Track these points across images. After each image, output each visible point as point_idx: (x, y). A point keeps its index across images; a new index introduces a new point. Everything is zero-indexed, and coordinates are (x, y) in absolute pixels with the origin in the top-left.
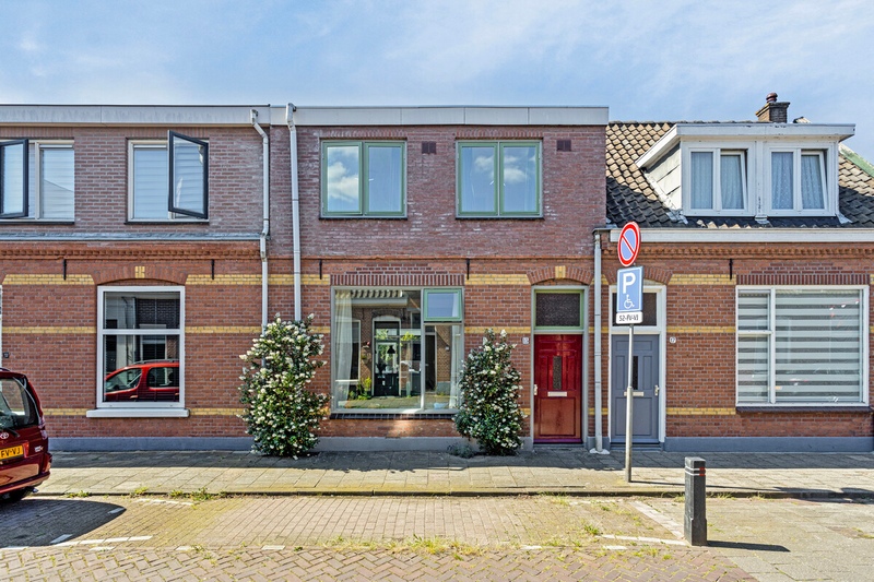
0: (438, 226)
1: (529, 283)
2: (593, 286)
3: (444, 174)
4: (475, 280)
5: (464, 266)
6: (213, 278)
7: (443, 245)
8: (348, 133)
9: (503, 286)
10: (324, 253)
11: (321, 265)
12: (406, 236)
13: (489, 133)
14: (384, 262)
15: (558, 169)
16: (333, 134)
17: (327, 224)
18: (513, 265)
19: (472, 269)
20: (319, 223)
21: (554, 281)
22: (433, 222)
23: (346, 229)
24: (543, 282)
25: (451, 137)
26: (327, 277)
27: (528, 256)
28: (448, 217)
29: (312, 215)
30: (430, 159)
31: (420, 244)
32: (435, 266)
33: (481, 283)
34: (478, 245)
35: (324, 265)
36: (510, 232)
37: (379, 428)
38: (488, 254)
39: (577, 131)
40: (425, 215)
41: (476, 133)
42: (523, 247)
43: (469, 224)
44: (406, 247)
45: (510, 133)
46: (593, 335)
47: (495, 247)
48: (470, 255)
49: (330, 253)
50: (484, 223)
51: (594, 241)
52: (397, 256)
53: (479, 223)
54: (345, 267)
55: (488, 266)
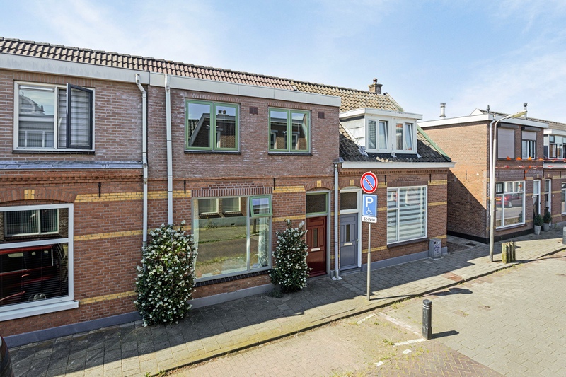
0: (258, 158)
1: (304, 191)
2: (334, 191)
3: (262, 127)
4: (278, 190)
5: (272, 182)
6: (100, 196)
7: (261, 170)
8: (204, 96)
9: (292, 193)
10: (187, 176)
11: (185, 184)
12: (240, 165)
13: (286, 104)
14: (226, 181)
15: (319, 128)
16: (194, 95)
17: (190, 156)
18: (297, 181)
19: (276, 184)
20: (185, 156)
21: (316, 188)
22: (256, 156)
23: (203, 160)
24: (310, 190)
25: (266, 105)
26: (189, 192)
27: (305, 176)
28: (264, 153)
29: (179, 150)
30: (254, 118)
31: (248, 170)
32: (256, 183)
33: (281, 192)
34: (280, 170)
35: (187, 184)
36: (296, 162)
37: (224, 287)
38: (285, 175)
39: (327, 109)
40: (251, 152)
41: (279, 104)
42: (302, 171)
43: (275, 157)
44: (240, 172)
45: (297, 106)
46: (334, 216)
47: (288, 171)
48: (276, 176)
49: (192, 176)
50: (283, 157)
51: (334, 167)
52: (235, 177)
53: (280, 157)
54: (202, 185)
55: (285, 181)
